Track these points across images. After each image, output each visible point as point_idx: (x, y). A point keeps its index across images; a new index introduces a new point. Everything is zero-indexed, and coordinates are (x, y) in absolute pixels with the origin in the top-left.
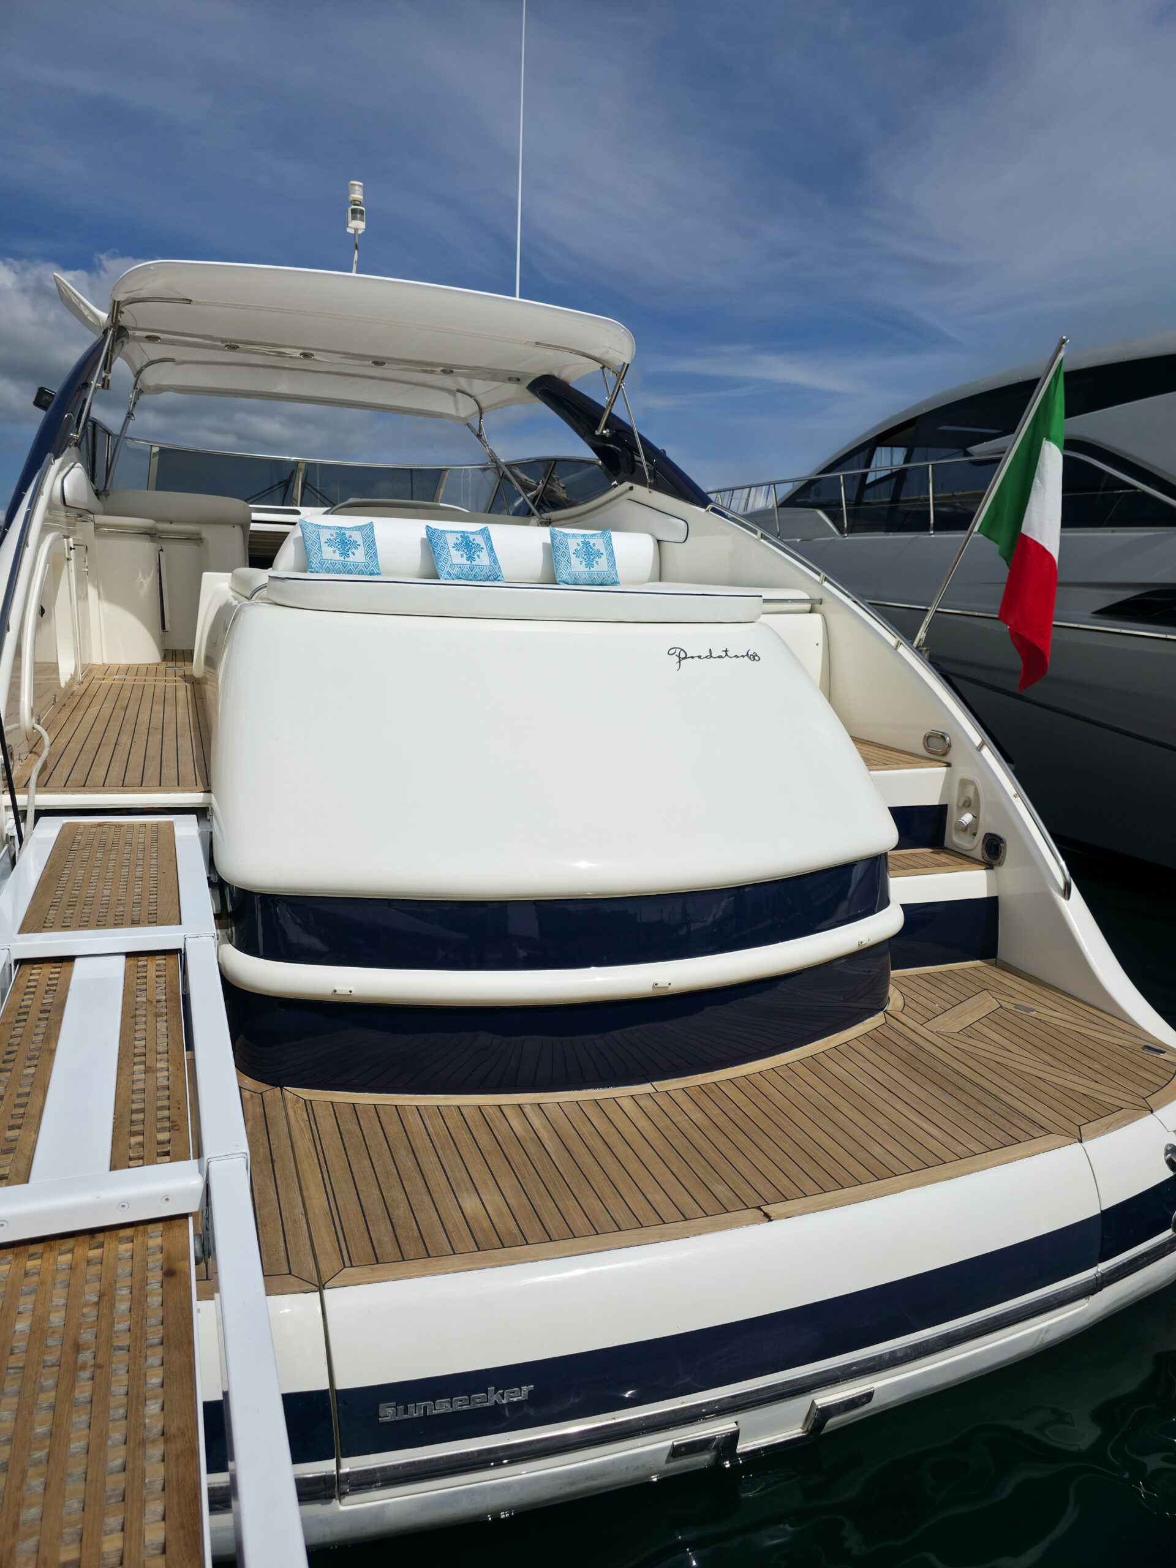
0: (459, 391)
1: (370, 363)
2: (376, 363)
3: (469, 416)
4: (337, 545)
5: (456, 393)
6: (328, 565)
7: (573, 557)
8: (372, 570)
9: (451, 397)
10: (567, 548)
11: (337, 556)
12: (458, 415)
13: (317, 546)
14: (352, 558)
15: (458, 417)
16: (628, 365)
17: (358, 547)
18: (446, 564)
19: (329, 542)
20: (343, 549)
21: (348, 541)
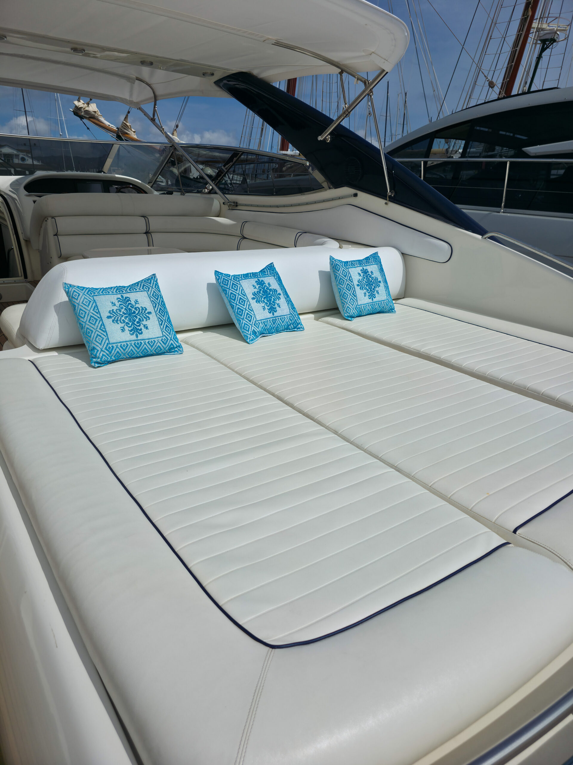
0: (138, 79)
1: (69, 49)
2: (75, 50)
3: (142, 101)
4: (123, 318)
5: (135, 81)
6: (118, 349)
7: (357, 289)
8: (172, 344)
9: (129, 84)
10: (351, 280)
11: (127, 336)
12: (131, 99)
13: (98, 324)
14: (146, 335)
15: (130, 101)
16: (387, 73)
17: (149, 316)
18: (250, 321)
19: (113, 316)
20: (133, 324)
21: (136, 308)
